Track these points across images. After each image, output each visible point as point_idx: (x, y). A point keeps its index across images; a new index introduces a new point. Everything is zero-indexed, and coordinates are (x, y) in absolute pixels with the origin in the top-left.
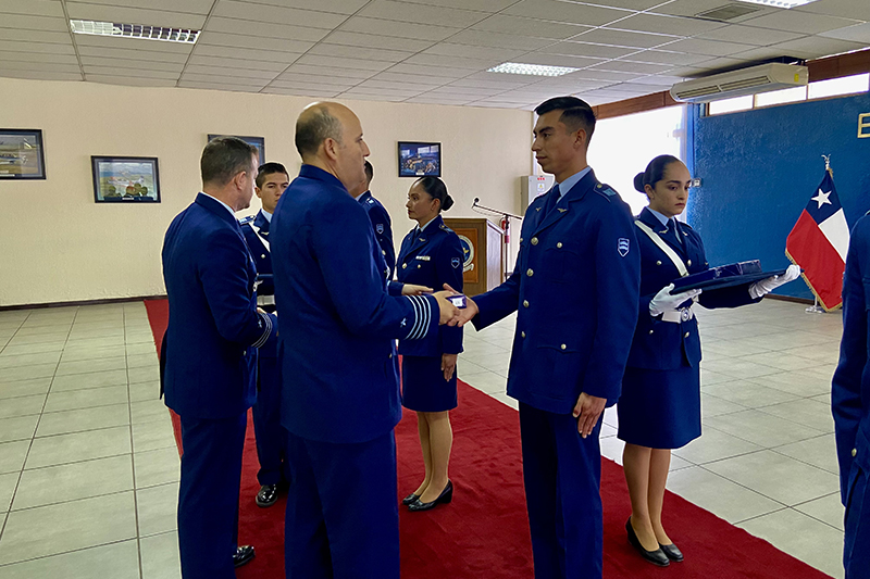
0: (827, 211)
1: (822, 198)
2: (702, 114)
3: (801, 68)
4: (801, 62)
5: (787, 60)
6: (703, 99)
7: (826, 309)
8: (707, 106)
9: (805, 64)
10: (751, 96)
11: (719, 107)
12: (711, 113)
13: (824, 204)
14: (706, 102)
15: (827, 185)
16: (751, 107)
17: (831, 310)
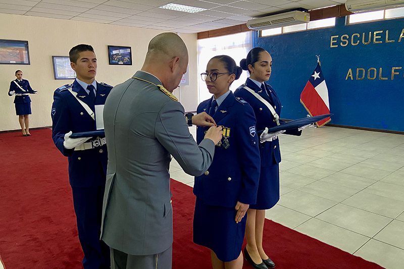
0: (318, 81)
1: (316, 75)
2: (258, 36)
3: (306, 14)
4: (306, 10)
5: (301, 9)
6: (259, 29)
7: (318, 126)
8: (260, 32)
9: (308, 12)
10: (281, 28)
11: (266, 33)
12: (262, 36)
13: (317, 78)
14: (260, 30)
15: (318, 69)
16: (281, 33)
17: (320, 126)
